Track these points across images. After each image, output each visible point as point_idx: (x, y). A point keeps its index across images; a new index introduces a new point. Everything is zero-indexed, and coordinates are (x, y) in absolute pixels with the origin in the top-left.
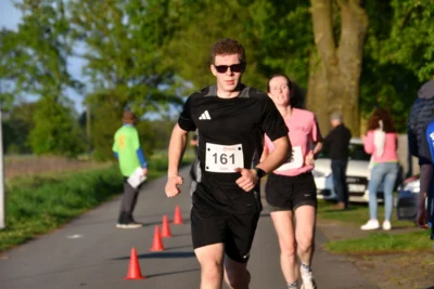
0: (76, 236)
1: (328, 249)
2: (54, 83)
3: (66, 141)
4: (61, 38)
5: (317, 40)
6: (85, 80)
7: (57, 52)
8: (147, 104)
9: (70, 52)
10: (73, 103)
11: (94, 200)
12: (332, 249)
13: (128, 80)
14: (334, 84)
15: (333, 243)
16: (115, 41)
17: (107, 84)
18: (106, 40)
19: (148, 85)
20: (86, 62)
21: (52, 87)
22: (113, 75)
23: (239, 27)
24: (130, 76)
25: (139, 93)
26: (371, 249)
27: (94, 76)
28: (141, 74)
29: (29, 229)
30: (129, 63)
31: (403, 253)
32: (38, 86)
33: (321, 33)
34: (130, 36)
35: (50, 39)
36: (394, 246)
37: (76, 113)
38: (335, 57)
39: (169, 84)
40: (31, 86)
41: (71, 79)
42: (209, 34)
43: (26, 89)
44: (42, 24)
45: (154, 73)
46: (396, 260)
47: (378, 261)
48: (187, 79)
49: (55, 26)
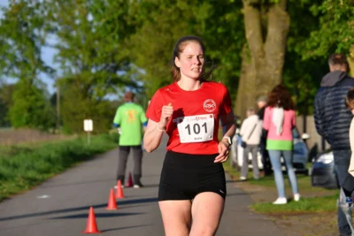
0: (45, 197)
1: (253, 210)
2: (30, 68)
3: (39, 117)
4: (36, 32)
5: (248, 36)
6: (56, 66)
7: (33, 43)
8: (107, 87)
9: (43, 43)
10: (46, 85)
11: (60, 167)
12: (257, 210)
13: (92, 67)
14: (261, 73)
15: (258, 205)
16: (82, 34)
17: (74, 70)
18: (74, 33)
19: (108, 71)
20: (56, 51)
21: (29, 72)
22: (79, 62)
23: (184, 24)
24: (93, 64)
25: (100, 78)
26: (289, 210)
27: (63, 63)
28: (102, 62)
29: (5, 190)
30: (93, 53)
31: (315, 214)
32: (16, 70)
33: (251, 30)
34: (94, 30)
35: (28, 32)
36: (308, 208)
37: (48, 93)
38: (262, 50)
39: (125, 70)
40: (11, 71)
41: (44, 65)
42: (160, 30)
43: (7, 73)
44: (21, 20)
45: (113, 61)
46: (310, 220)
47: (294, 220)
48: (141, 67)
49: (31, 21)
